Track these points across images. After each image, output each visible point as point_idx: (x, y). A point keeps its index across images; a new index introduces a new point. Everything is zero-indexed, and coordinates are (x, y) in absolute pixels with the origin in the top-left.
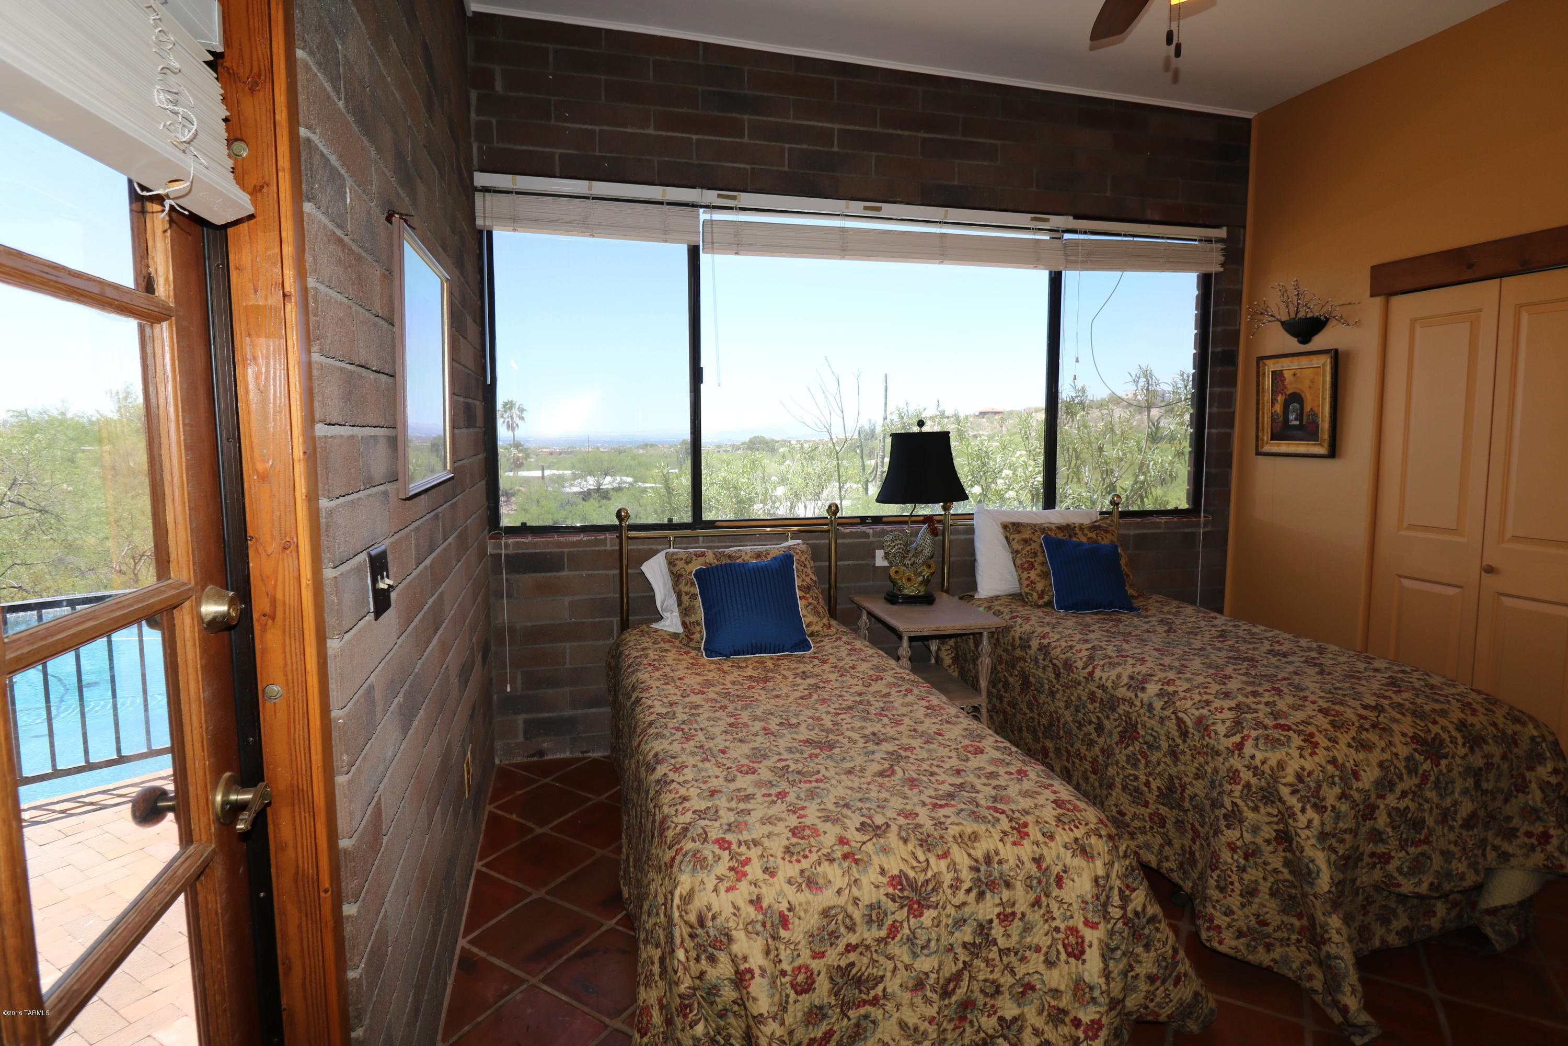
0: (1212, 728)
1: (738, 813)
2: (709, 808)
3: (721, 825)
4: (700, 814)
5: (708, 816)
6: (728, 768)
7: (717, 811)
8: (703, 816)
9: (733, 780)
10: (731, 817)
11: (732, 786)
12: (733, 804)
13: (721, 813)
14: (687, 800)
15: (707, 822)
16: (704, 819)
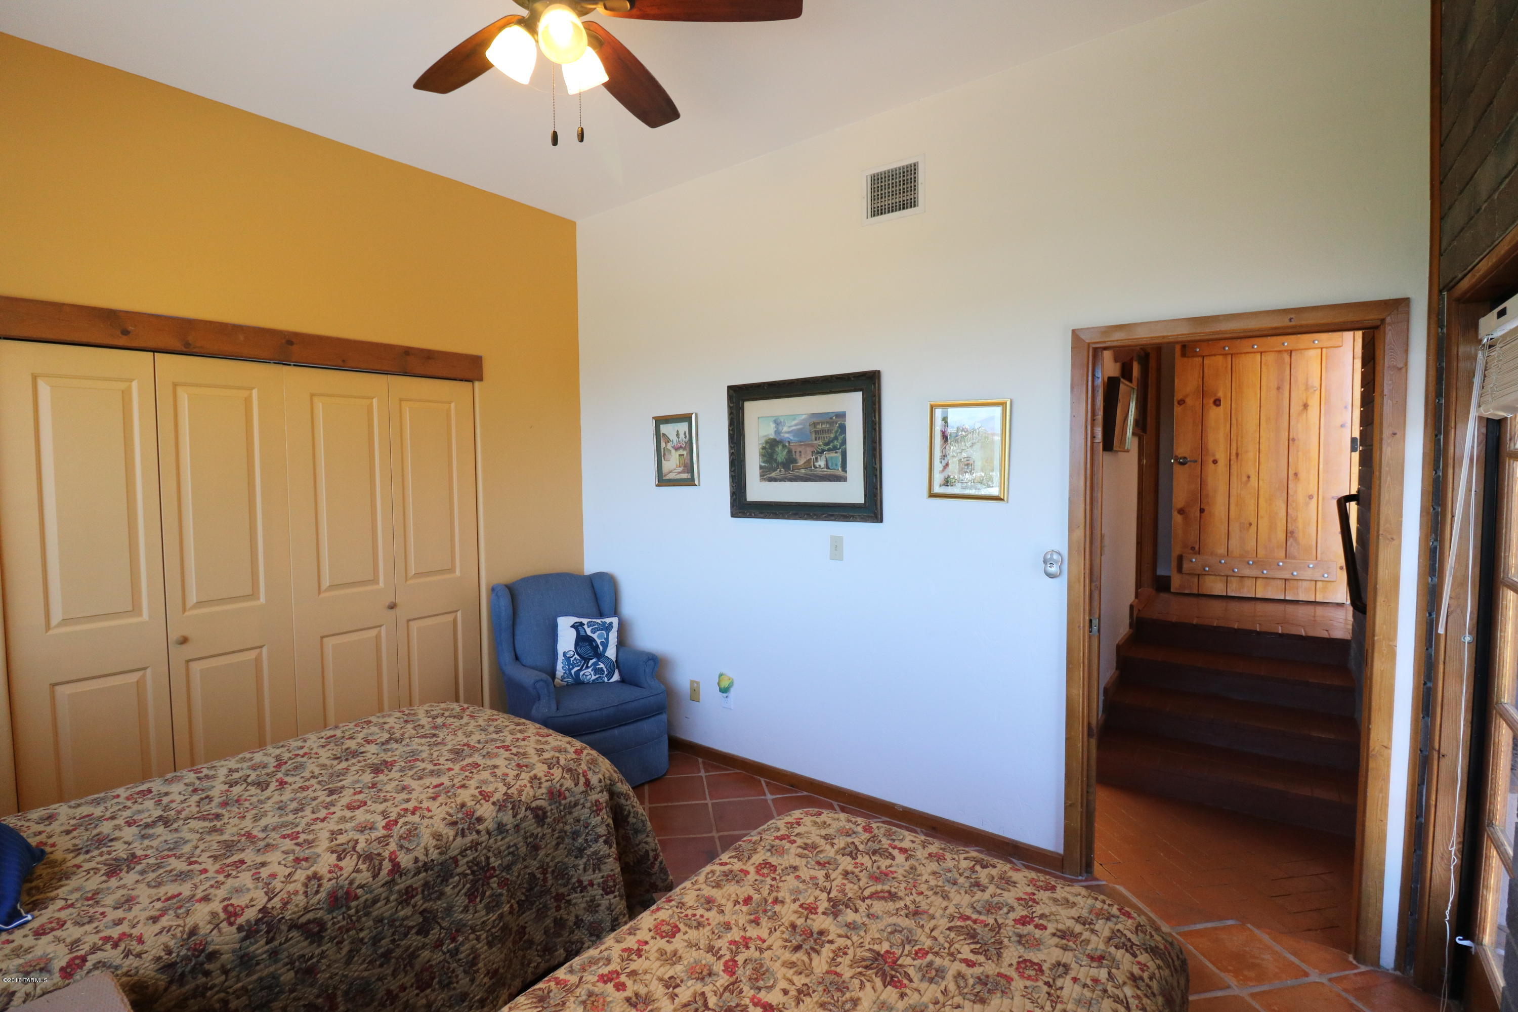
0: (563, 789)
1: (1090, 924)
2: (1117, 947)
3: (1116, 924)
4: (1129, 947)
5: (1123, 939)
6: (1050, 986)
7: (1110, 939)
8: (1129, 944)
9: (1059, 964)
10: (1099, 925)
11: (1067, 958)
12: (1086, 935)
13: (1107, 933)
14: (1132, 974)
15: (1129, 935)
16: (1129, 940)
